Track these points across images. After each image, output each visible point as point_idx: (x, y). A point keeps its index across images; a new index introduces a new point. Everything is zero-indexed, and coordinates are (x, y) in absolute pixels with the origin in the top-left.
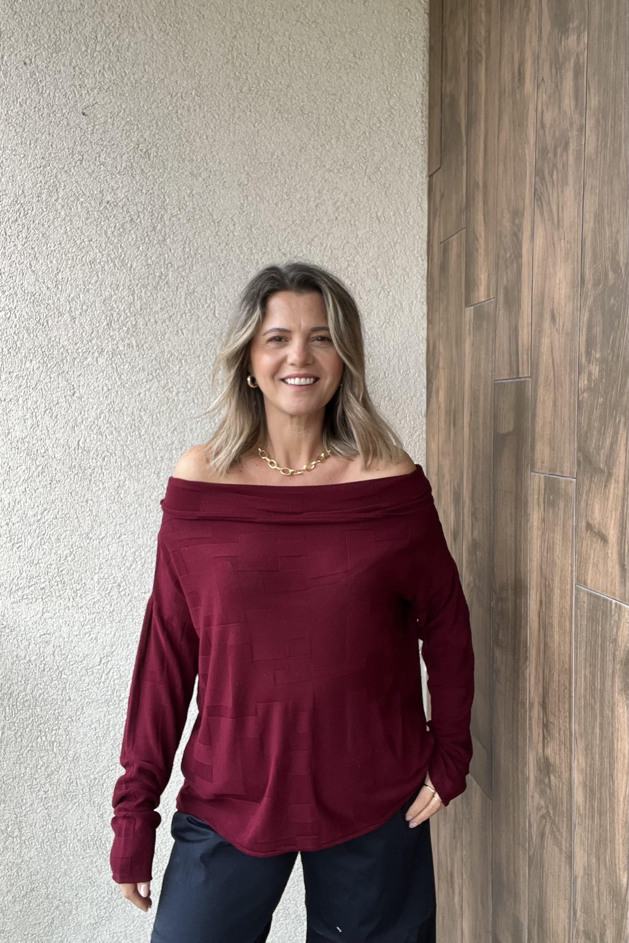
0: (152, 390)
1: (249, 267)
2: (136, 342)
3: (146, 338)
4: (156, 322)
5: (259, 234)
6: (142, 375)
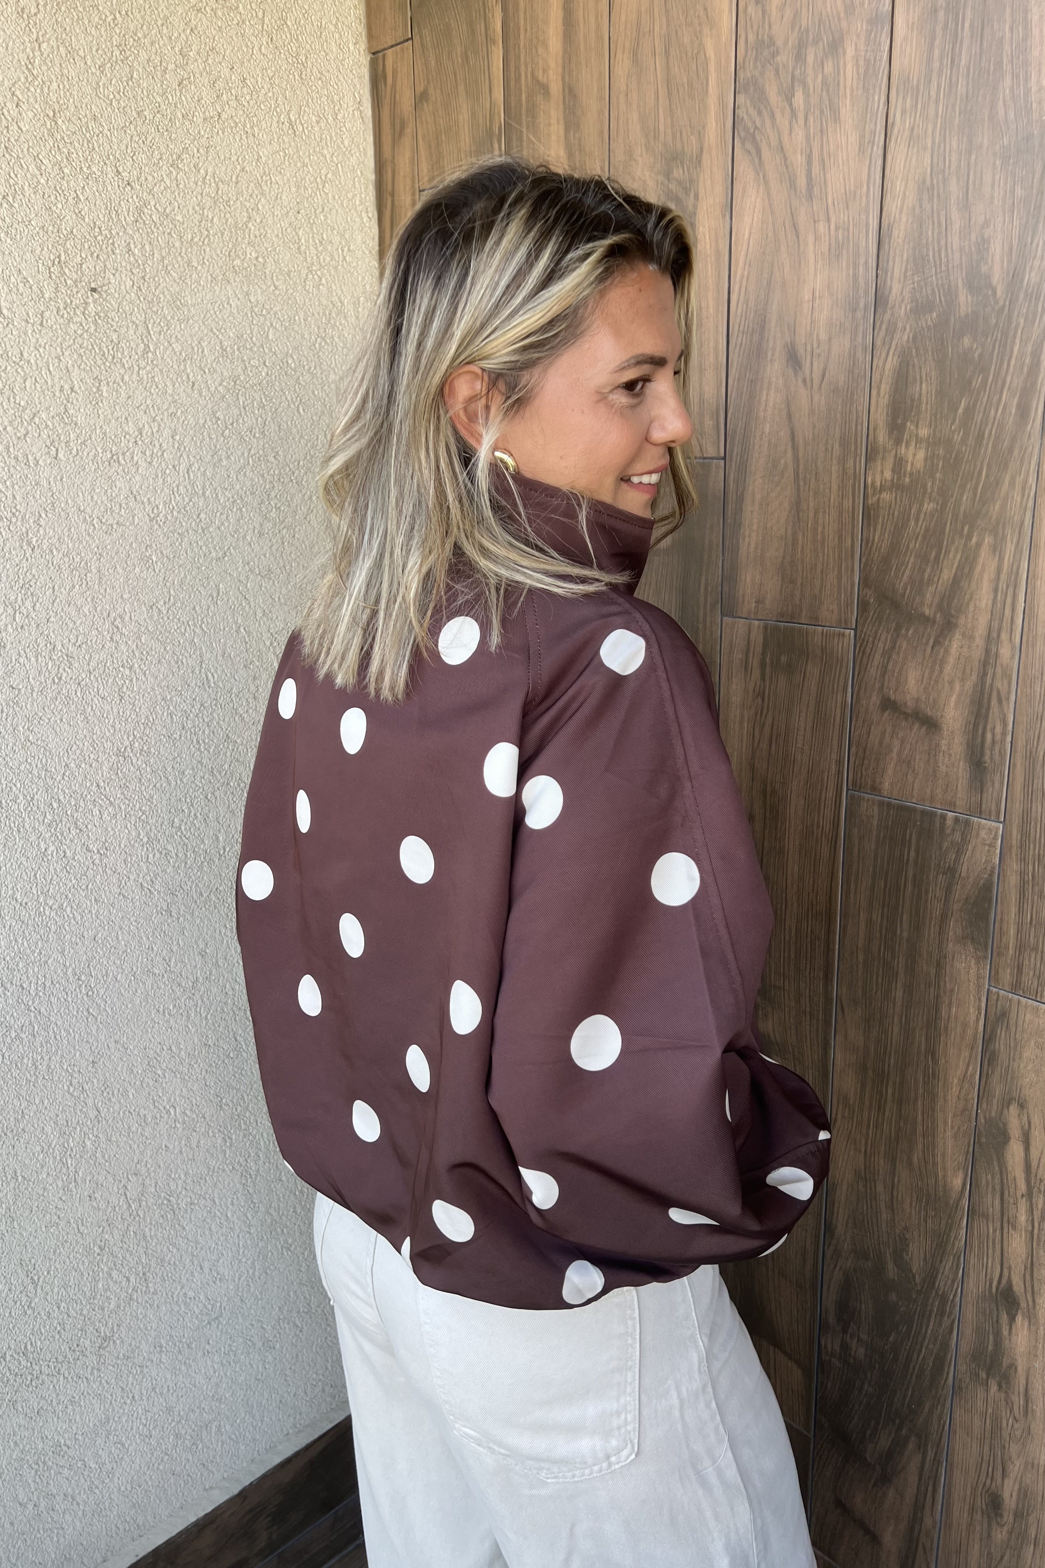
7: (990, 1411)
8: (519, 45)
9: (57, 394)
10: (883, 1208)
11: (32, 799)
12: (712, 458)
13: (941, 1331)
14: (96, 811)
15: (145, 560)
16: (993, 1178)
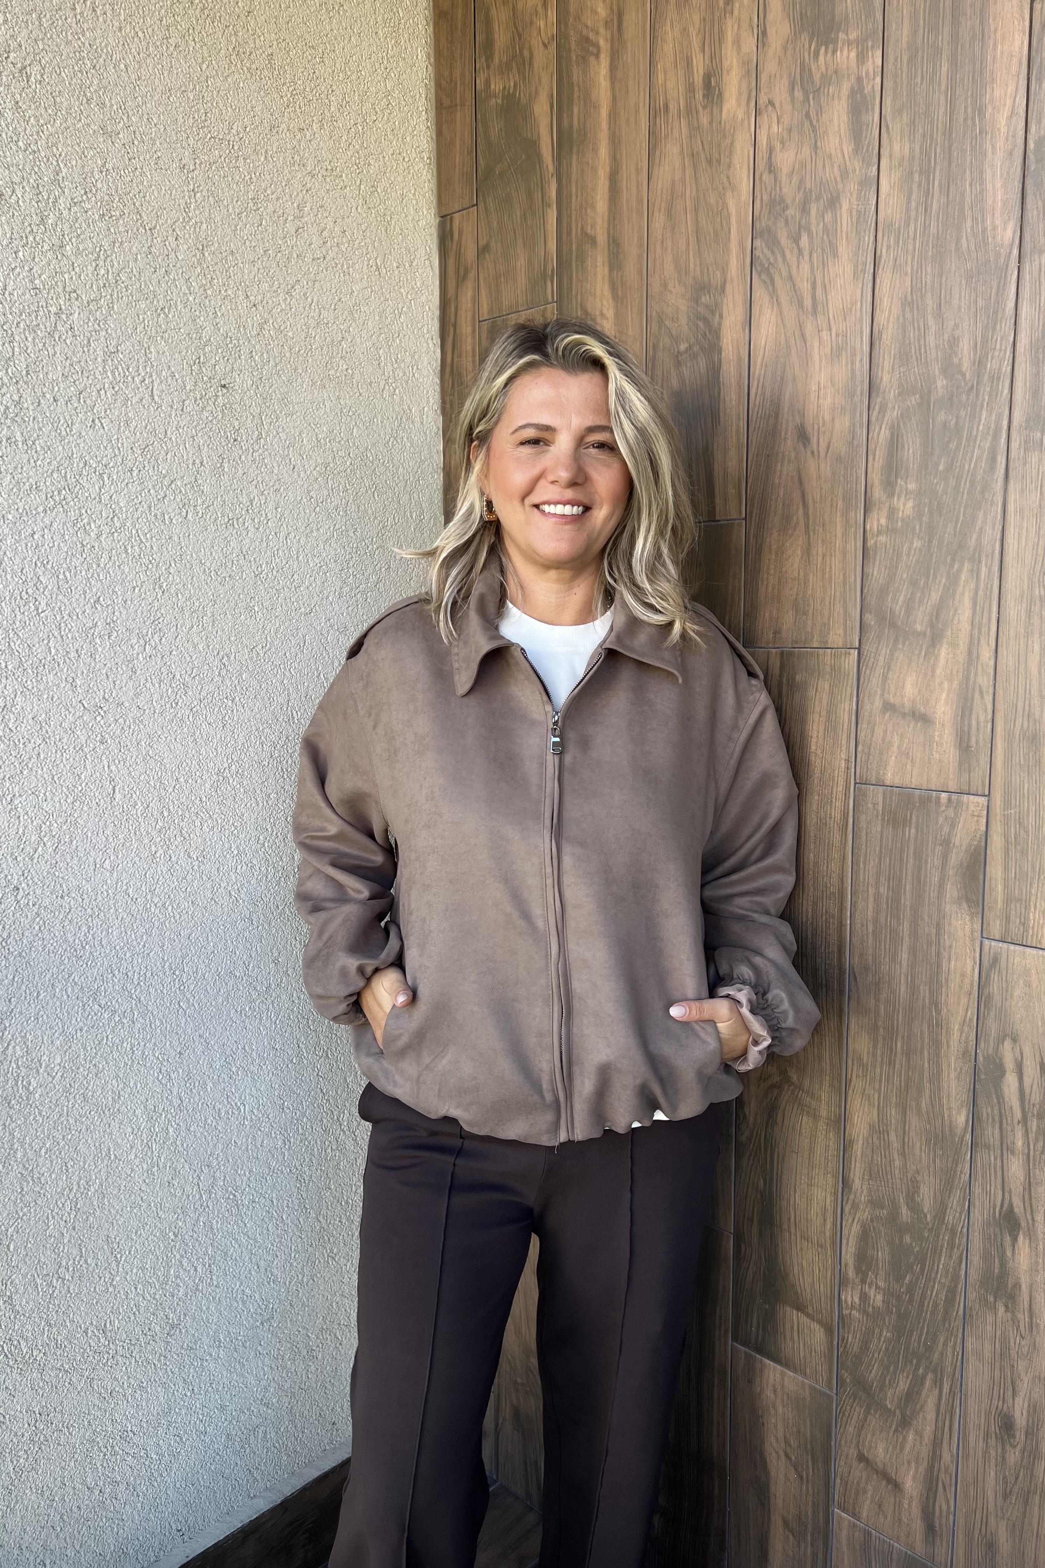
0: (55, 525)
1: (202, 319)
2: (22, 434)
3: (40, 429)
4: (55, 400)
5: (217, 264)
6: (36, 499)
7: (999, 1333)
8: (571, 208)
9: (190, 467)
10: (896, 1156)
11: (148, 806)
12: (735, 520)
13: (952, 1264)
14: (198, 823)
15: (249, 609)
16: (992, 1110)
